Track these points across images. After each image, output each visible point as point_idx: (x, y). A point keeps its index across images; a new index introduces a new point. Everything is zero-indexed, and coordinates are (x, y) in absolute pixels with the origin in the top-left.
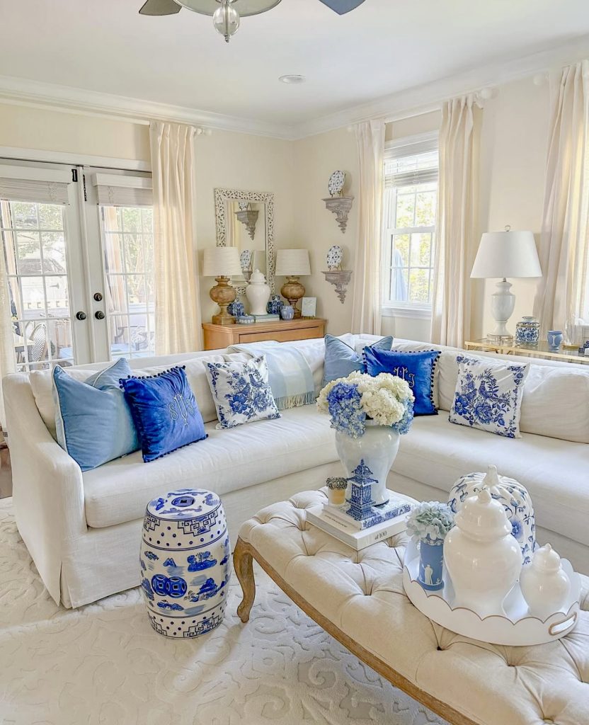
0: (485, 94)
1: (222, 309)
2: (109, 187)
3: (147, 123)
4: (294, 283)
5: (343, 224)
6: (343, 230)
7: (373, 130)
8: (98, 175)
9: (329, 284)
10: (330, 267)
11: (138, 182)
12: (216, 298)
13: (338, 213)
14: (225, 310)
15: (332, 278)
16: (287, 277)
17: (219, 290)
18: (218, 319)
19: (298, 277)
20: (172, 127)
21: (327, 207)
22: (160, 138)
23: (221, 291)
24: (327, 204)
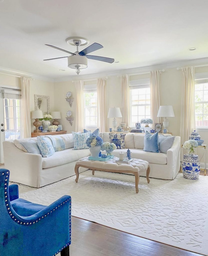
0: (107, 78)
1: (37, 128)
2: (7, 93)
3: (20, 77)
4: (56, 121)
5: (71, 105)
6: (71, 106)
7: (81, 82)
8: (5, 90)
9: (68, 121)
10: (68, 116)
11: (17, 93)
12: (36, 125)
13: (69, 102)
14: (38, 129)
15: (68, 119)
16: (54, 119)
17: (37, 122)
18: (36, 131)
19: (57, 119)
20: (27, 78)
21: (67, 100)
22: (23, 81)
23: (37, 123)
24: (66, 100)
